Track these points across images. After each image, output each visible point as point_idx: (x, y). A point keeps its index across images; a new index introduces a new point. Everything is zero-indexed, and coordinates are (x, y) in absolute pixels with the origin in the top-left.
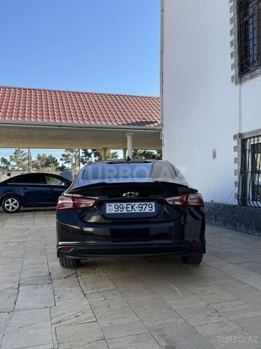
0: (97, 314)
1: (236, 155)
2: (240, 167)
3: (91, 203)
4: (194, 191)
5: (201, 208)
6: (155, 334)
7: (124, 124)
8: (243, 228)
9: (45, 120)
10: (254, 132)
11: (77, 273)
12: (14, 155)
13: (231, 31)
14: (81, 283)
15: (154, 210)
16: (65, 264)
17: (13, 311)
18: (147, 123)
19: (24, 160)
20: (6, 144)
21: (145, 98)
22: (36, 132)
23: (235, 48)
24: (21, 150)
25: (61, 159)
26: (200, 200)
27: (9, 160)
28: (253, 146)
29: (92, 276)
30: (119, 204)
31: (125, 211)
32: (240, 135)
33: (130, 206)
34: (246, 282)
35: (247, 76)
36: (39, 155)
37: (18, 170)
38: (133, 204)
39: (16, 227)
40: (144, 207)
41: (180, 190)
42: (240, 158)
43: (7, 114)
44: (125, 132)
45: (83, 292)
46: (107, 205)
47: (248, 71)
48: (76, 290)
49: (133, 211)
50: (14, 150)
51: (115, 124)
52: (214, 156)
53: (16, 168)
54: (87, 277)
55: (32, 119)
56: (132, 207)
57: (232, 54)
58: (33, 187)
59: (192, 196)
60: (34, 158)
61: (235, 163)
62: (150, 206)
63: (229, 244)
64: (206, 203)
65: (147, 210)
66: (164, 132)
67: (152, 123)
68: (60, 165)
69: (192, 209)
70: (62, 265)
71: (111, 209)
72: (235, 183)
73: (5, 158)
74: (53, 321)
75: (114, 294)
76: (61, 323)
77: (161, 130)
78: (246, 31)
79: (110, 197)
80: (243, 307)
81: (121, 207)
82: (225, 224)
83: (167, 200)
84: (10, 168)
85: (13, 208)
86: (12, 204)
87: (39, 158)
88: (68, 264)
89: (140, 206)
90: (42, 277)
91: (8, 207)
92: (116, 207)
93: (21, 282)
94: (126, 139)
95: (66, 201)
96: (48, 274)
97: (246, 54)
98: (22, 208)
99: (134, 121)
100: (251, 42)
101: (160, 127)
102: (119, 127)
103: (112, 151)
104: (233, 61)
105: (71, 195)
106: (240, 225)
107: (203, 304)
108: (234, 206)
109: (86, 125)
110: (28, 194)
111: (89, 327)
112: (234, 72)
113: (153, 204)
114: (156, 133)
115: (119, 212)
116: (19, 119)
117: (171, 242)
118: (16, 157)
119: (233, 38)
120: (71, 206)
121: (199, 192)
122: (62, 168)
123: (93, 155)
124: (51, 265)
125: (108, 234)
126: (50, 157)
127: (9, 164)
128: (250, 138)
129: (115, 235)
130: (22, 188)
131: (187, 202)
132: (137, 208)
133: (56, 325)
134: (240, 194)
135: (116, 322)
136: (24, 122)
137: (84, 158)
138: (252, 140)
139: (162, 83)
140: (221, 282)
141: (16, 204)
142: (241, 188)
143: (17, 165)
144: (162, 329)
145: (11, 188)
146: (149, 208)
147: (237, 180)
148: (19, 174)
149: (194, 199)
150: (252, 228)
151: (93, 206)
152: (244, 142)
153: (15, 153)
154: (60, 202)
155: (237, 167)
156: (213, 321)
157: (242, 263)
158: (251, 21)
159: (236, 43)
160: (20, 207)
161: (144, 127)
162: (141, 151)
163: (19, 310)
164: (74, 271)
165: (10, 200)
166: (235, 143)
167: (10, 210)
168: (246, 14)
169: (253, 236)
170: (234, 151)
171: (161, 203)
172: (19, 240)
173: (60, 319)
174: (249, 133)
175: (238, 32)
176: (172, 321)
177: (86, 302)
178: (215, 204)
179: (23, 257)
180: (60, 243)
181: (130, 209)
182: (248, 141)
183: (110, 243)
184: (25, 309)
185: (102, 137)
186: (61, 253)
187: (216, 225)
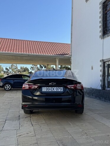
0: (36, 133)
1: (101, 68)
2: (102, 74)
3: (36, 87)
4: (80, 83)
5: (82, 90)
6: (58, 142)
7: (55, 55)
8: (103, 99)
9: (22, 52)
10: (108, 59)
11: (30, 116)
12: (11, 67)
13: (100, 17)
14: (32, 120)
15: (62, 91)
16: (26, 112)
17: (1, 131)
18: (65, 54)
19: (15, 69)
20: (7, 62)
21: (65, 44)
22: (19, 57)
23: (101, 24)
24: (14, 65)
25: (30, 69)
26: (82, 87)
27: (9, 69)
28: (108, 65)
29: (36, 117)
30: (48, 88)
31: (50, 90)
32: (103, 60)
33: (52, 89)
34: (100, 121)
35: (106, 36)
36: (21, 67)
37: (12, 73)
38: (54, 88)
39: (9, 96)
40: (58, 89)
41: (74, 83)
42: (103, 70)
43: (9, 50)
44: (55, 58)
45: (32, 124)
46: (43, 88)
47: (107, 33)
48: (29, 123)
49: (54, 91)
50: (11, 65)
51: (51, 54)
52: (92, 69)
53: (12, 72)
54: (34, 118)
55: (17, 52)
56: (53, 89)
57: (100, 26)
58: (17, 80)
59: (78, 85)
60: (19, 68)
61: (101, 72)
62: (61, 89)
63: (96, 106)
64: (85, 88)
65: (59, 90)
66: (72, 58)
67: (67, 54)
68: (30, 71)
69: (79, 90)
70: (25, 112)
71: (44, 89)
72: (101, 80)
73: (7, 68)
74: (17, 135)
75: (44, 125)
76: (21, 136)
77: (71, 57)
78: (106, 17)
79: (46, 85)
80: (97, 132)
81: (49, 89)
82: (96, 98)
83: (68, 86)
84: (9, 72)
85: (8, 89)
86: (8, 87)
87: (21, 68)
88: (27, 112)
89: (57, 89)
90: (16, 117)
91: (6, 88)
92: (47, 89)
93: (7, 119)
94: (56, 61)
95: (26, 86)
96: (18, 116)
97: (106, 27)
98: (12, 89)
99: (59, 53)
100: (108, 21)
101: (70, 56)
102: (53, 56)
103: (52, 66)
104: (100, 29)
105: (28, 83)
106: (102, 98)
107: (81, 130)
108: (100, 90)
109: (42, 55)
110: (14, 83)
111: (32, 138)
112: (101, 34)
113: (62, 88)
114: (69, 59)
115: (48, 91)
116: (12, 52)
117: (70, 104)
118: (12, 68)
119: (101, 20)
120: (28, 88)
121: (82, 83)
122: (31, 73)
123: (44, 67)
124: (20, 112)
125: (44, 100)
126: (26, 68)
127: (9, 70)
128: (107, 61)
129: (47, 100)
130: (12, 80)
131: (76, 87)
132: (55, 89)
133: (18, 137)
134: (102, 85)
135: (43, 136)
136: (13, 53)
137: (40, 69)
138: (108, 62)
139: (72, 38)
140: (90, 121)
141: (9, 87)
142: (103, 82)
143: (12, 71)
144: (61, 140)
145: (8, 80)
146: (60, 89)
147: (101, 79)
148: (11, 74)
149: (80, 86)
150: (107, 99)
151: (37, 88)
152: (104, 63)
153: (11, 66)
154: (23, 86)
155: (101, 73)
156: (84, 137)
157: (100, 114)
158: (108, 13)
159: (102, 22)
160: (11, 88)
161: (64, 56)
162: (63, 66)
163: (4, 130)
164: (29, 115)
165: (7, 85)
166: (101, 63)
167: (7, 89)
168: (106, 10)
169: (107, 103)
170: (100, 67)
171: (65, 87)
172: (9, 102)
173: (20, 134)
174: (106, 59)
175: (103, 17)
176: (67, 136)
177: (32, 128)
178: (92, 89)
179: (9, 109)
180: (23, 103)
181: (52, 90)
182: (106, 63)
183: (44, 104)
184: (6, 130)
185: (47, 60)
186: (23, 107)
187: (92, 98)
